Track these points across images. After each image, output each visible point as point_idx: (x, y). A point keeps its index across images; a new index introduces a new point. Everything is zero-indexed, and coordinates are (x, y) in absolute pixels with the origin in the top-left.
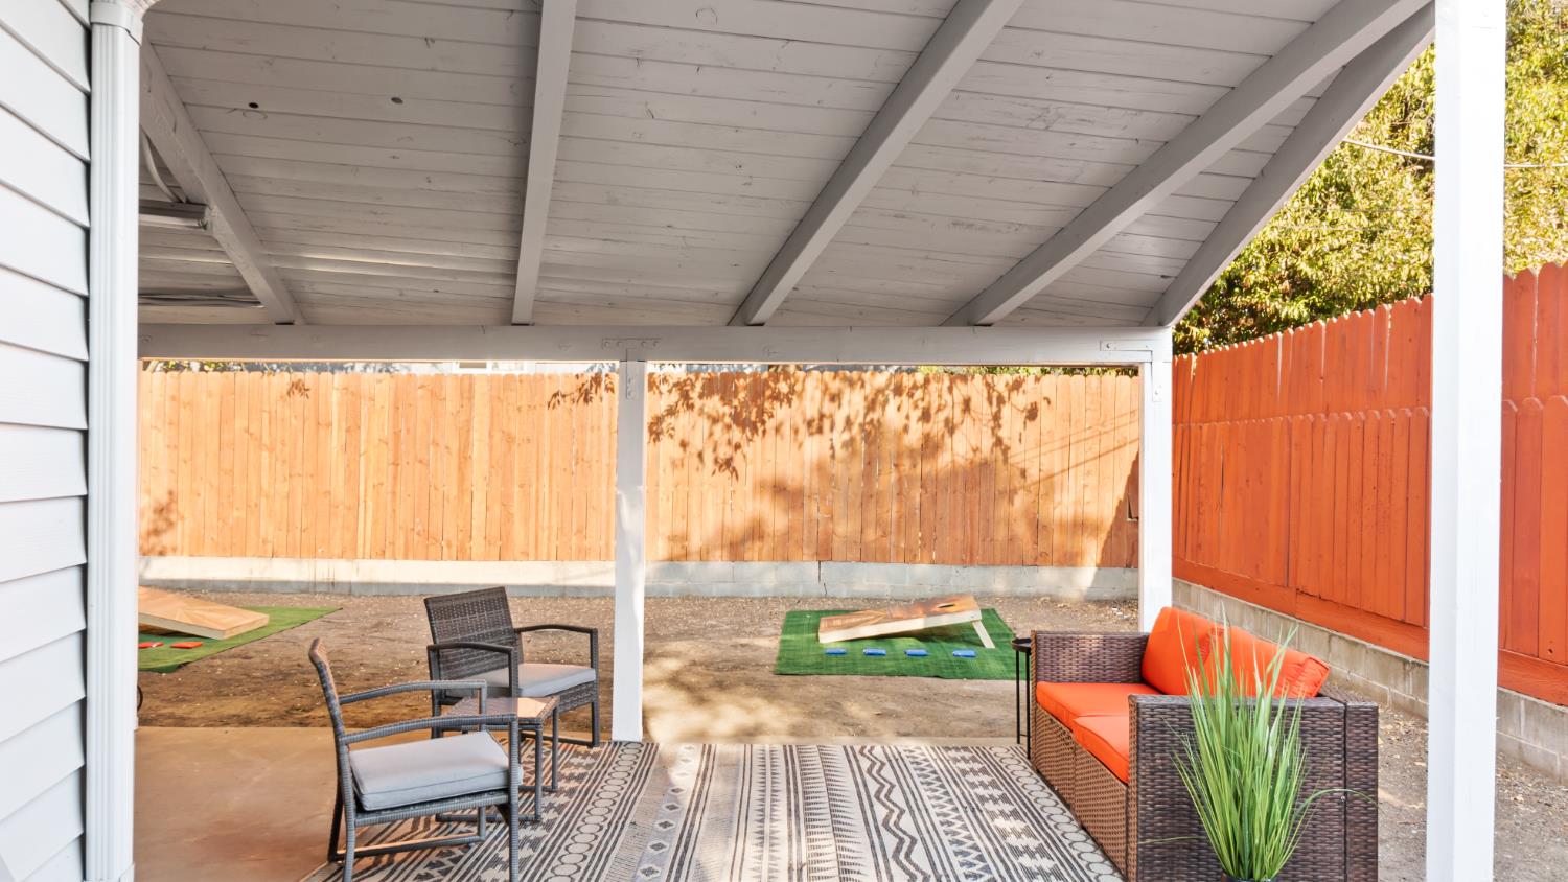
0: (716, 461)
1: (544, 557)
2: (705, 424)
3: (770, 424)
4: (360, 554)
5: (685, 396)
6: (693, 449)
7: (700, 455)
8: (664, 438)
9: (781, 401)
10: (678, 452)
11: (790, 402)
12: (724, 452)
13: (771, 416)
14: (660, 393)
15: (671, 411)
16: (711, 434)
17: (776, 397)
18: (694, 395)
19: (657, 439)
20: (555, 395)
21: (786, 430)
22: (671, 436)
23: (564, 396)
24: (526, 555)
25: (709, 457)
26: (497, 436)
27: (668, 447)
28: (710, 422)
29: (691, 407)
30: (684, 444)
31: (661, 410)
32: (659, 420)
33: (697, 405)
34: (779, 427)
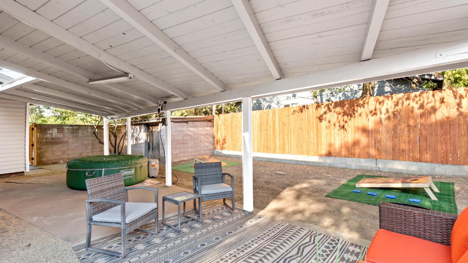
0: (340, 126)
1: (293, 154)
2: (335, 115)
3: (356, 114)
4: (255, 151)
5: (329, 108)
6: (332, 123)
7: (334, 125)
8: (324, 121)
9: (360, 107)
10: (328, 124)
11: (364, 107)
12: (342, 123)
13: (357, 112)
14: (321, 108)
15: (325, 113)
16: (338, 118)
17: (358, 106)
18: (331, 107)
19: (321, 121)
20: (294, 111)
21: (364, 115)
22: (325, 120)
23: (296, 111)
24: (289, 153)
25: (337, 125)
26: (281, 123)
27: (324, 123)
28: (337, 114)
29: (331, 111)
30: (329, 122)
31: (322, 113)
32: (321, 116)
33: (333, 110)
34: (360, 115)
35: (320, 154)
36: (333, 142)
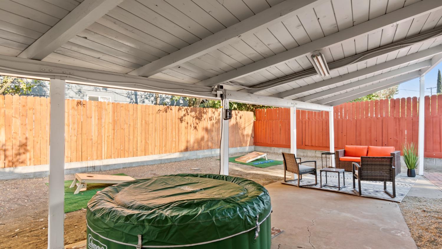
0: (194, 127)
1: (156, 154)
2: (192, 118)
3: (203, 119)
4: (103, 158)
5: (187, 112)
6: (189, 124)
7: (191, 126)
8: (183, 122)
9: (205, 114)
10: (186, 125)
11: (206, 114)
12: (195, 125)
13: (203, 117)
14: (182, 111)
15: (185, 115)
16: (193, 121)
17: (204, 113)
18: (189, 111)
19: (181, 122)
20: (159, 110)
21: (206, 120)
22: (185, 121)
23: (161, 111)
24: (152, 153)
25: (192, 126)
27: (184, 124)
28: (193, 118)
29: (188, 114)
30: (187, 123)
31: (182, 115)
32: (182, 117)
33: (190, 114)
34: (205, 119)
35: (180, 150)
36: (189, 139)
